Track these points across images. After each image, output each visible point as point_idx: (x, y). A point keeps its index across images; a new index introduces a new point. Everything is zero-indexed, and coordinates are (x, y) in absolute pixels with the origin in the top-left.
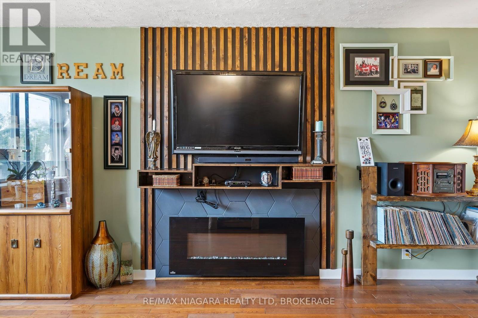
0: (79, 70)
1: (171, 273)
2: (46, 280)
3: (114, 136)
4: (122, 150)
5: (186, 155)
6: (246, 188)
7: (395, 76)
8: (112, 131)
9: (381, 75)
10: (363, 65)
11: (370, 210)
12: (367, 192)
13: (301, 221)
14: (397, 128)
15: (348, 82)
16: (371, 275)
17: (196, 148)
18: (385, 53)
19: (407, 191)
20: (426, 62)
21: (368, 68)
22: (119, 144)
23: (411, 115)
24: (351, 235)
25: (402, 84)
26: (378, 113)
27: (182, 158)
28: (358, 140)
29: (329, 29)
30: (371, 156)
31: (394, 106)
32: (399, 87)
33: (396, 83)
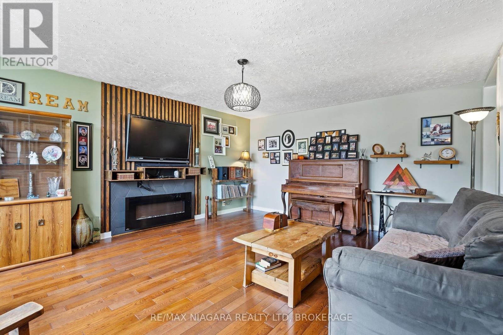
0: (50, 100)
1: (127, 230)
2: (49, 248)
3: (81, 148)
4: (87, 158)
5: (131, 162)
6: (169, 179)
7: (221, 132)
8: (79, 145)
9: (216, 130)
10: (210, 125)
11: (215, 186)
12: (214, 179)
13: (190, 194)
14: (221, 153)
15: (205, 132)
16: (215, 214)
17: (140, 158)
19: (228, 178)
20: (230, 127)
21: (212, 127)
22: (85, 154)
23: (226, 148)
24: (208, 198)
25: (223, 135)
26: (215, 146)
27: (128, 164)
28: (209, 157)
29: (198, 107)
30: (214, 164)
33: (221, 134)
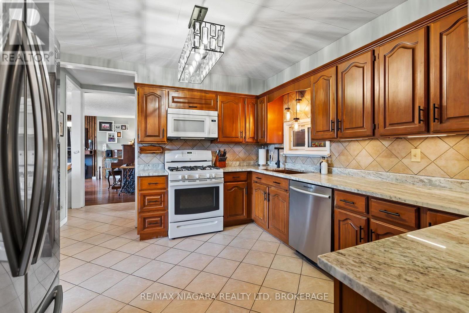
7: (113, 129)
9: (109, 128)
10: (105, 126)
11: (104, 161)
12: (104, 157)
14: (114, 141)
15: (100, 130)
18: (111, 123)
19: (112, 156)
20: (122, 126)
23: (117, 138)
24: (100, 167)
25: (115, 131)
26: (109, 138)
28: (103, 144)
29: (94, 117)
30: (106, 148)
31: (113, 136)
32: (114, 132)
33: (113, 131)
